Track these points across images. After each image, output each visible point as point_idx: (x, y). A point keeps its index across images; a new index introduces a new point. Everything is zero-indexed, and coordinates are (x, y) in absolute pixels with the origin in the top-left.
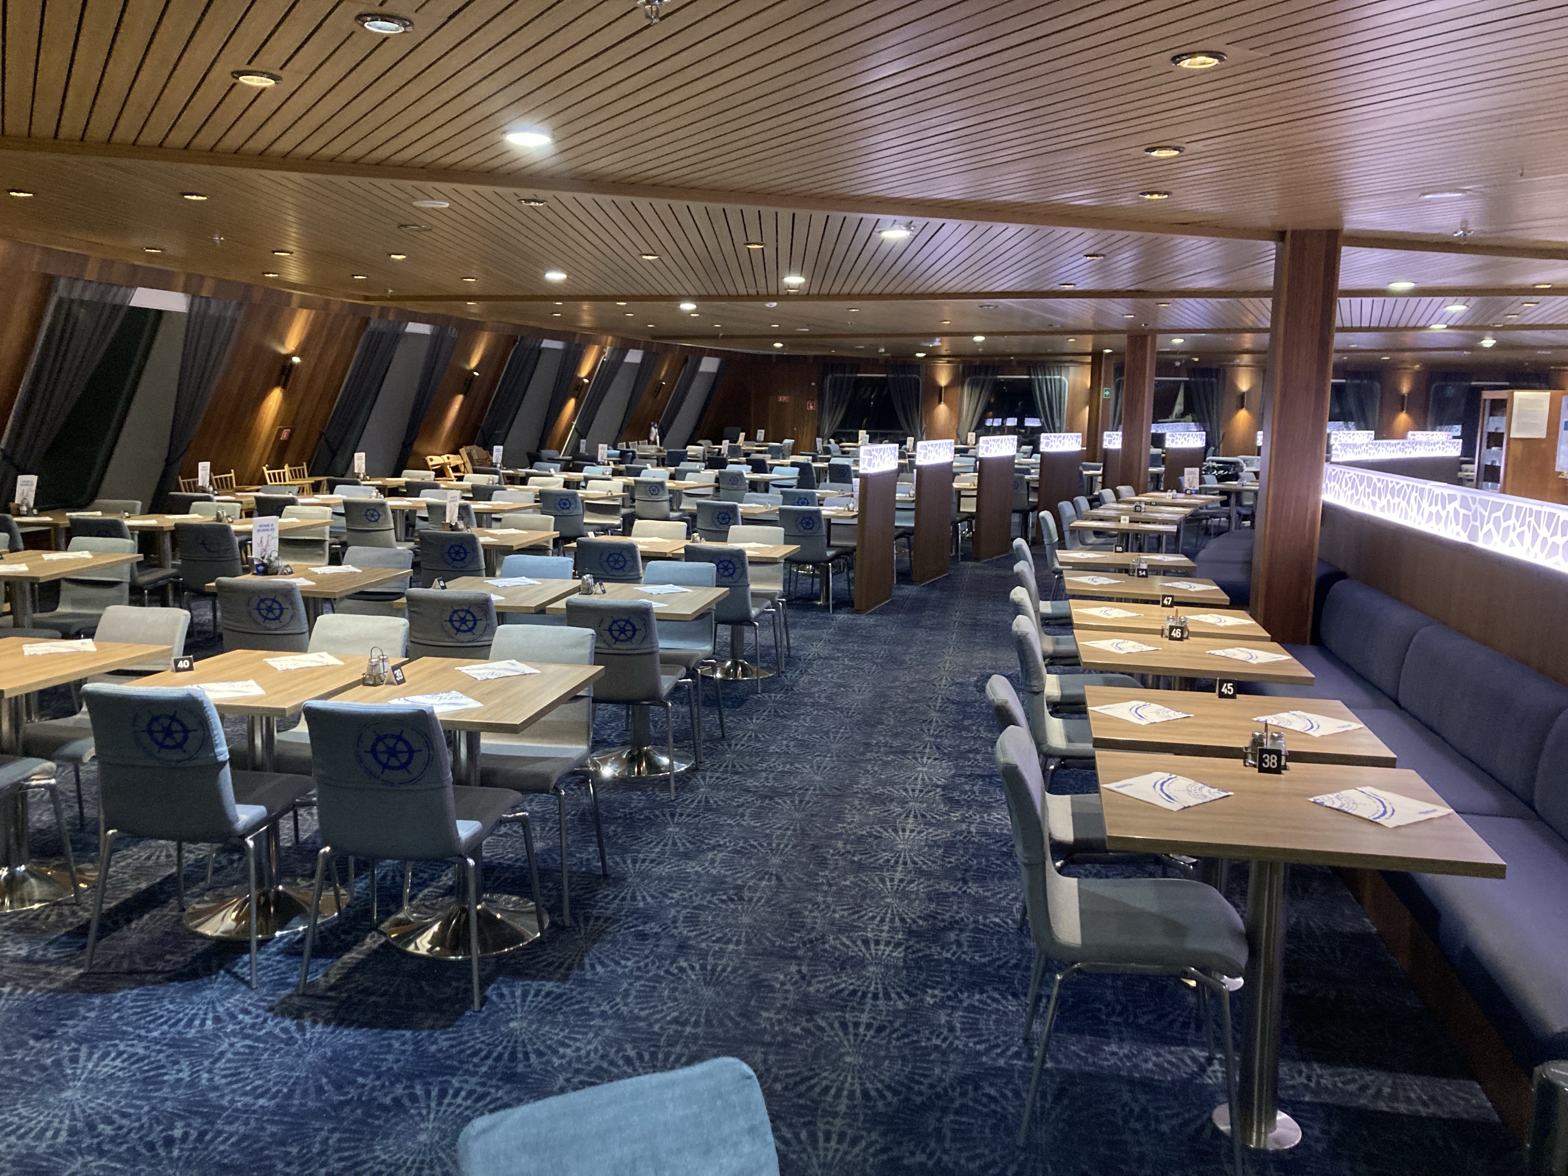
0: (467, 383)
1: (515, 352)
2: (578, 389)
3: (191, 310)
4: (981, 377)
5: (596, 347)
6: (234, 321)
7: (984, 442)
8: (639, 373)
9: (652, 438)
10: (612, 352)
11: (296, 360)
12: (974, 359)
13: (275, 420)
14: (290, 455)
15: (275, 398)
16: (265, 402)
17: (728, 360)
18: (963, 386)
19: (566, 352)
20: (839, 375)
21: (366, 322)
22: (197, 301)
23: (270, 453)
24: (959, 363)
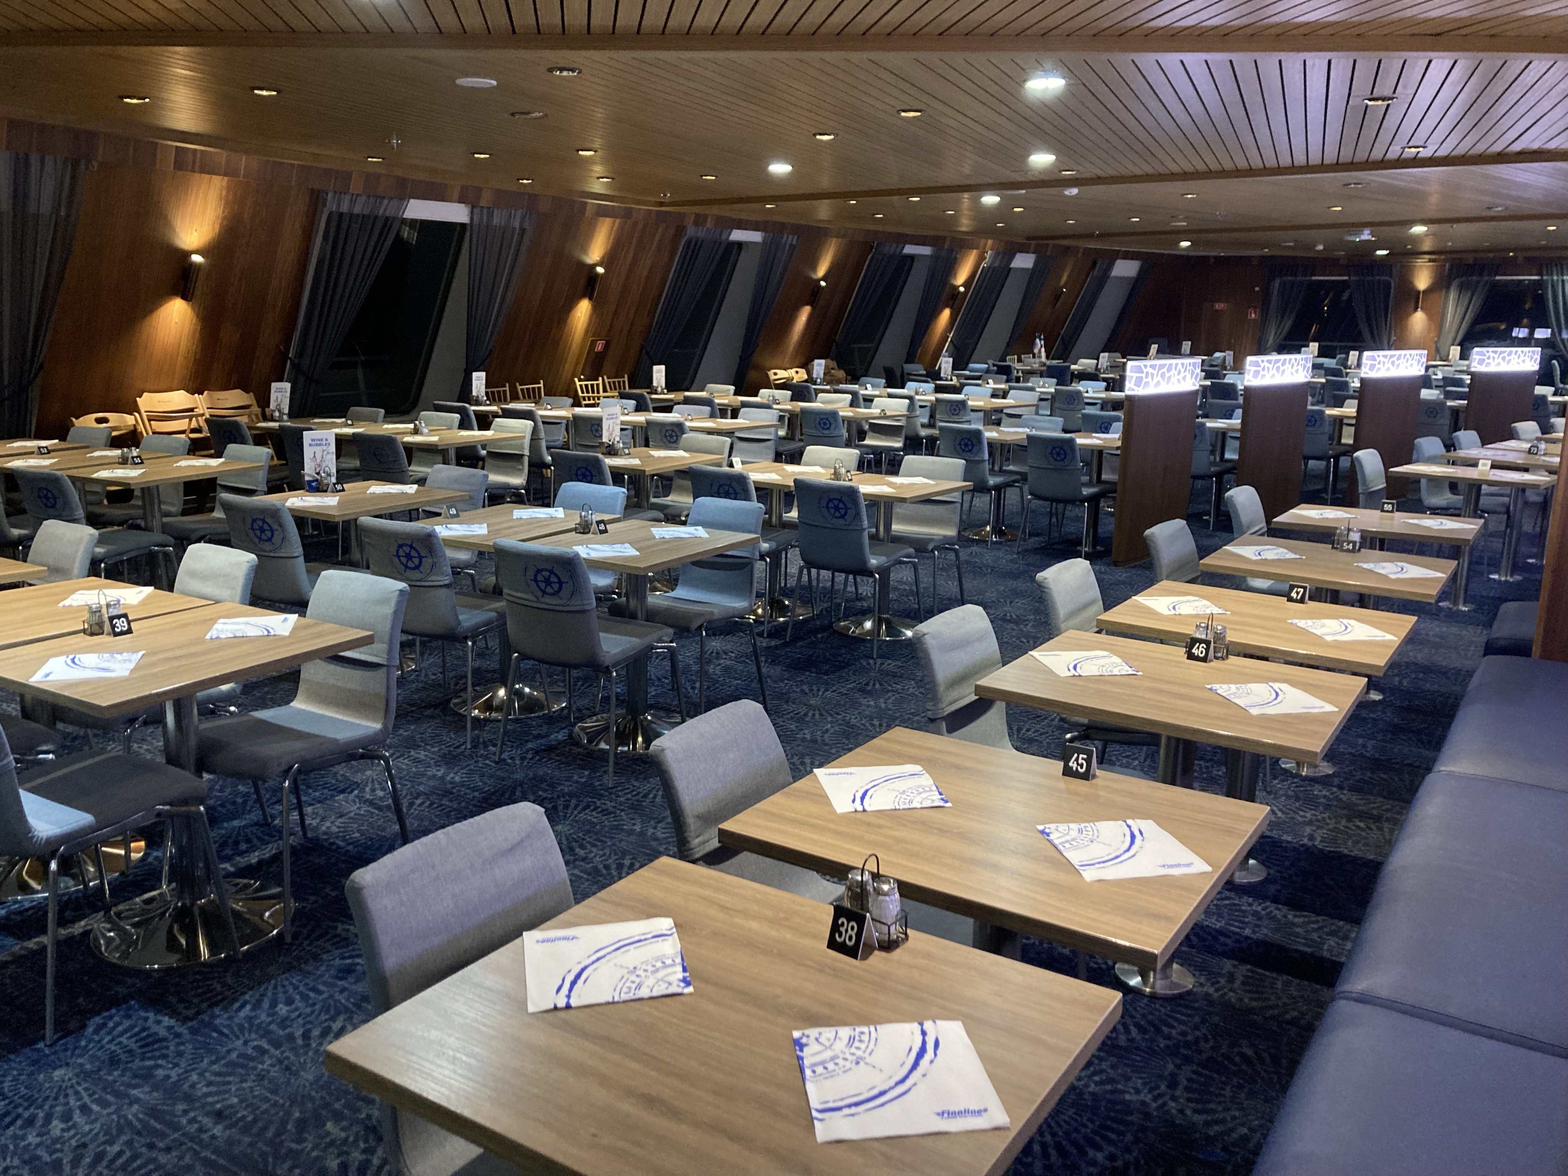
0: (813, 295)
1: (872, 258)
2: (953, 298)
3: (472, 219)
4: (1474, 278)
5: (975, 252)
6: (523, 231)
7: (1368, 358)
8: (1031, 278)
9: (1036, 351)
10: (995, 257)
11: (600, 270)
12: (1464, 255)
13: (587, 331)
14: (608, 366)
15: (583, 309)
16: (573, 312)
17: (1149, 262)
18: (1448, 288)
19: (934, 257)
20: (1290, 278)
21: (680, 230)
22: (477, 211)
23: (585, 364)
24: (1445, 261)
